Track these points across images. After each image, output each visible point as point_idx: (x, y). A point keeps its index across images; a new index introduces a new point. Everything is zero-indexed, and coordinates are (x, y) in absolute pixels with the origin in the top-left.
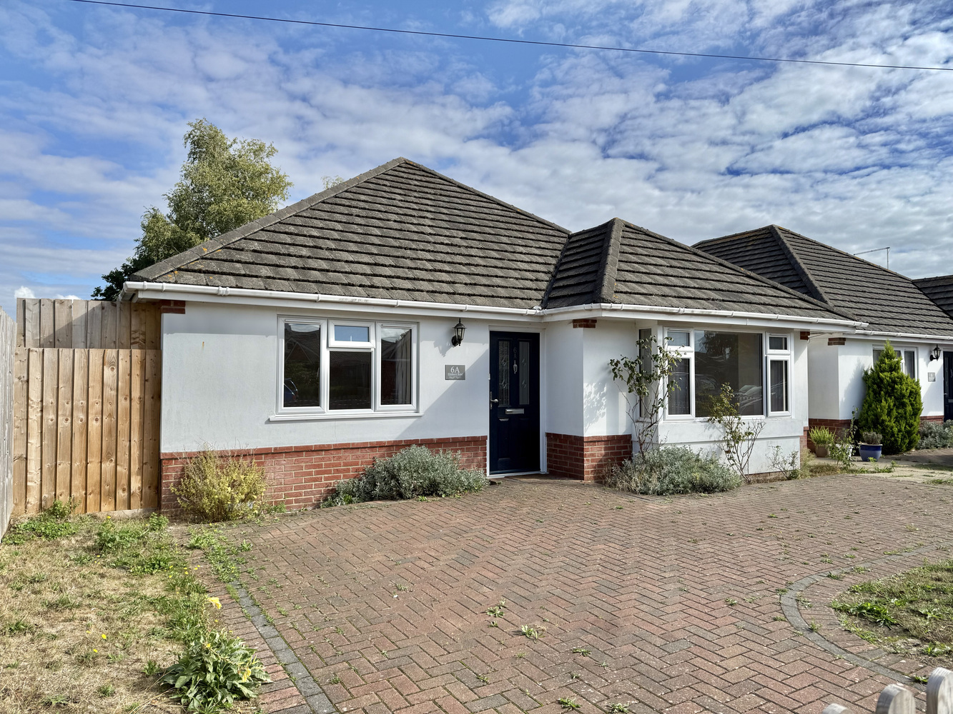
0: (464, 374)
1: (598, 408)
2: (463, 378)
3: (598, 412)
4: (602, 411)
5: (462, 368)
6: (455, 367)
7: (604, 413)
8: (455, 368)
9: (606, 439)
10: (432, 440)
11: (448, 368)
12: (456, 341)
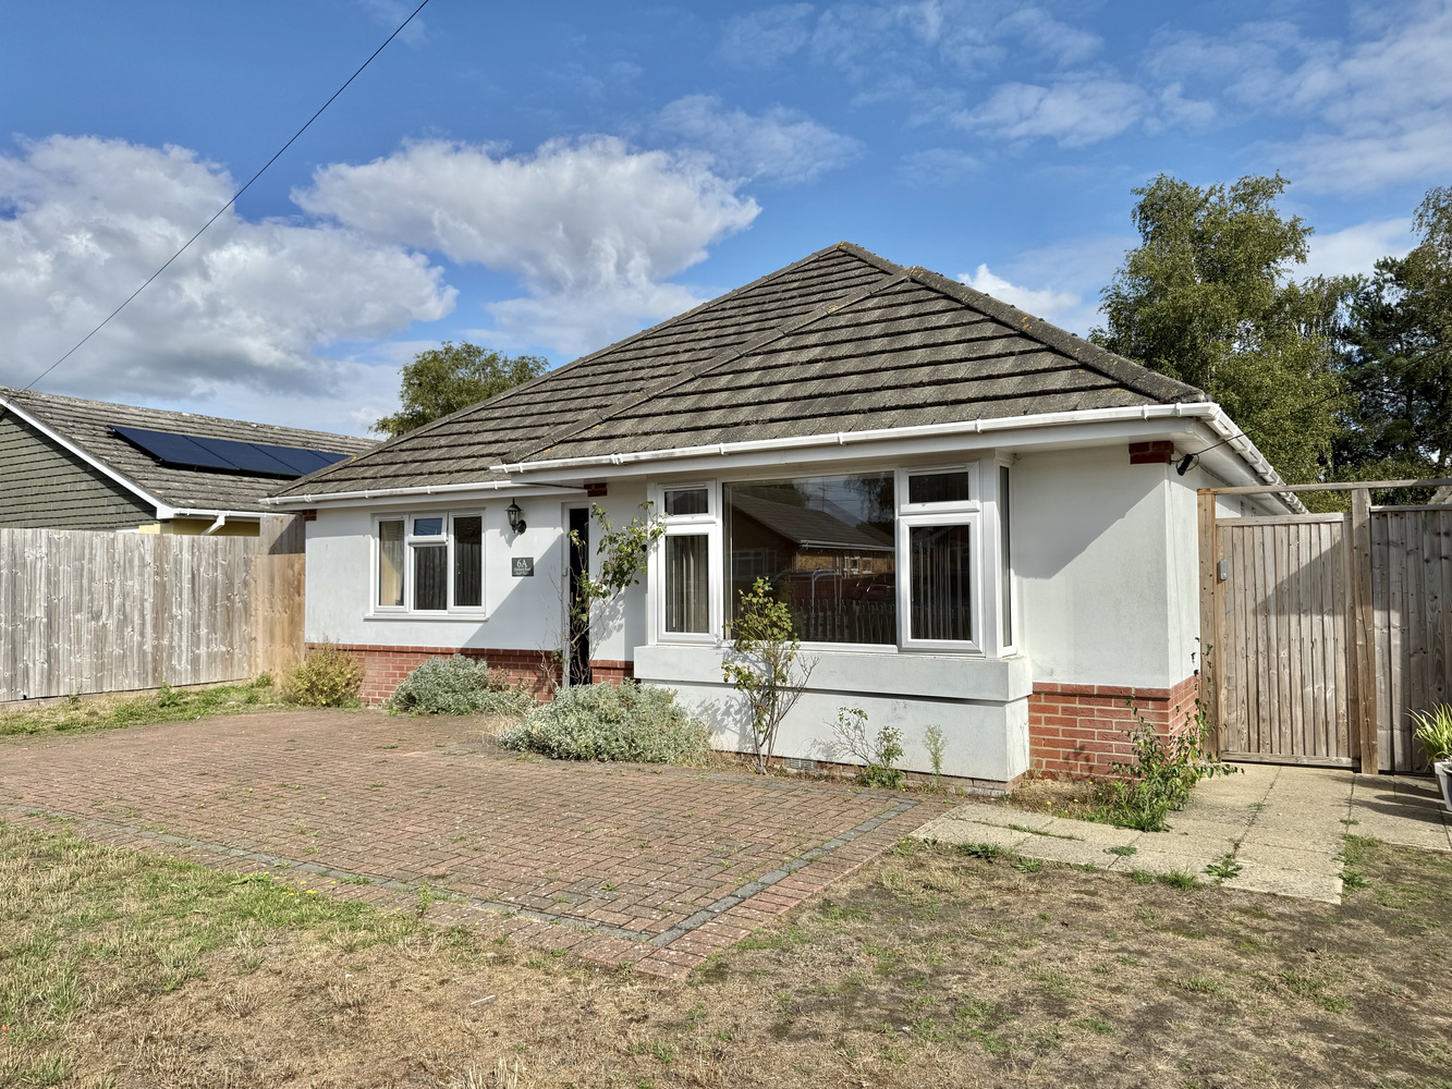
0: (532, 569)
1: (612, 618)
2: (531, 573)
3: (611, 623)
4: (617, 622)
5: (529, 561)
6: (522, 559)
7: (620, 626)
8: (522, 562)
9: (623, 666)
10: (498, 650)
11: (515, 561)
12: (520, 527)
